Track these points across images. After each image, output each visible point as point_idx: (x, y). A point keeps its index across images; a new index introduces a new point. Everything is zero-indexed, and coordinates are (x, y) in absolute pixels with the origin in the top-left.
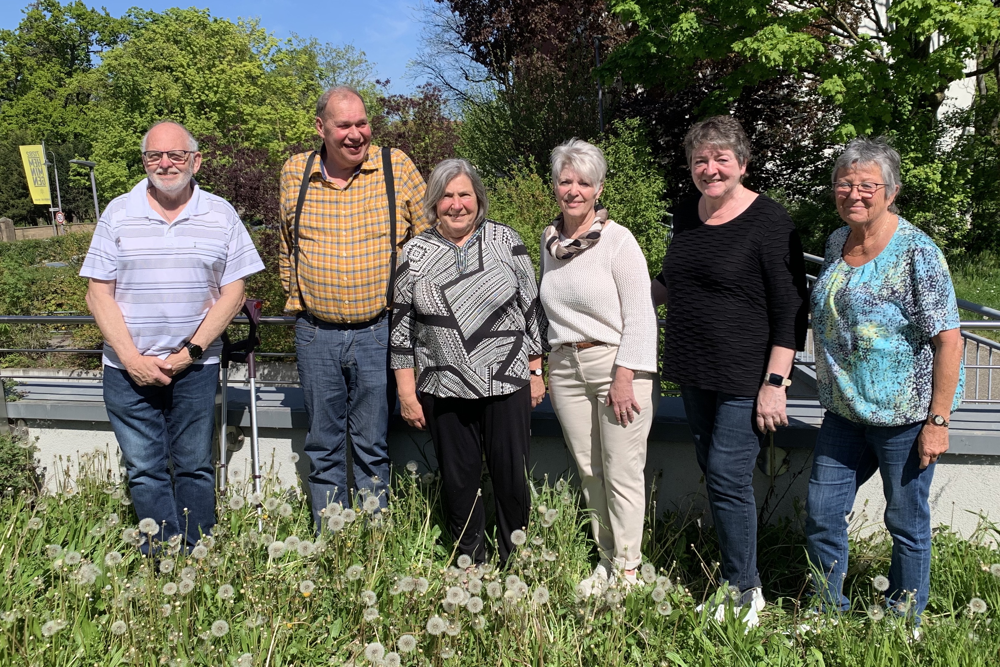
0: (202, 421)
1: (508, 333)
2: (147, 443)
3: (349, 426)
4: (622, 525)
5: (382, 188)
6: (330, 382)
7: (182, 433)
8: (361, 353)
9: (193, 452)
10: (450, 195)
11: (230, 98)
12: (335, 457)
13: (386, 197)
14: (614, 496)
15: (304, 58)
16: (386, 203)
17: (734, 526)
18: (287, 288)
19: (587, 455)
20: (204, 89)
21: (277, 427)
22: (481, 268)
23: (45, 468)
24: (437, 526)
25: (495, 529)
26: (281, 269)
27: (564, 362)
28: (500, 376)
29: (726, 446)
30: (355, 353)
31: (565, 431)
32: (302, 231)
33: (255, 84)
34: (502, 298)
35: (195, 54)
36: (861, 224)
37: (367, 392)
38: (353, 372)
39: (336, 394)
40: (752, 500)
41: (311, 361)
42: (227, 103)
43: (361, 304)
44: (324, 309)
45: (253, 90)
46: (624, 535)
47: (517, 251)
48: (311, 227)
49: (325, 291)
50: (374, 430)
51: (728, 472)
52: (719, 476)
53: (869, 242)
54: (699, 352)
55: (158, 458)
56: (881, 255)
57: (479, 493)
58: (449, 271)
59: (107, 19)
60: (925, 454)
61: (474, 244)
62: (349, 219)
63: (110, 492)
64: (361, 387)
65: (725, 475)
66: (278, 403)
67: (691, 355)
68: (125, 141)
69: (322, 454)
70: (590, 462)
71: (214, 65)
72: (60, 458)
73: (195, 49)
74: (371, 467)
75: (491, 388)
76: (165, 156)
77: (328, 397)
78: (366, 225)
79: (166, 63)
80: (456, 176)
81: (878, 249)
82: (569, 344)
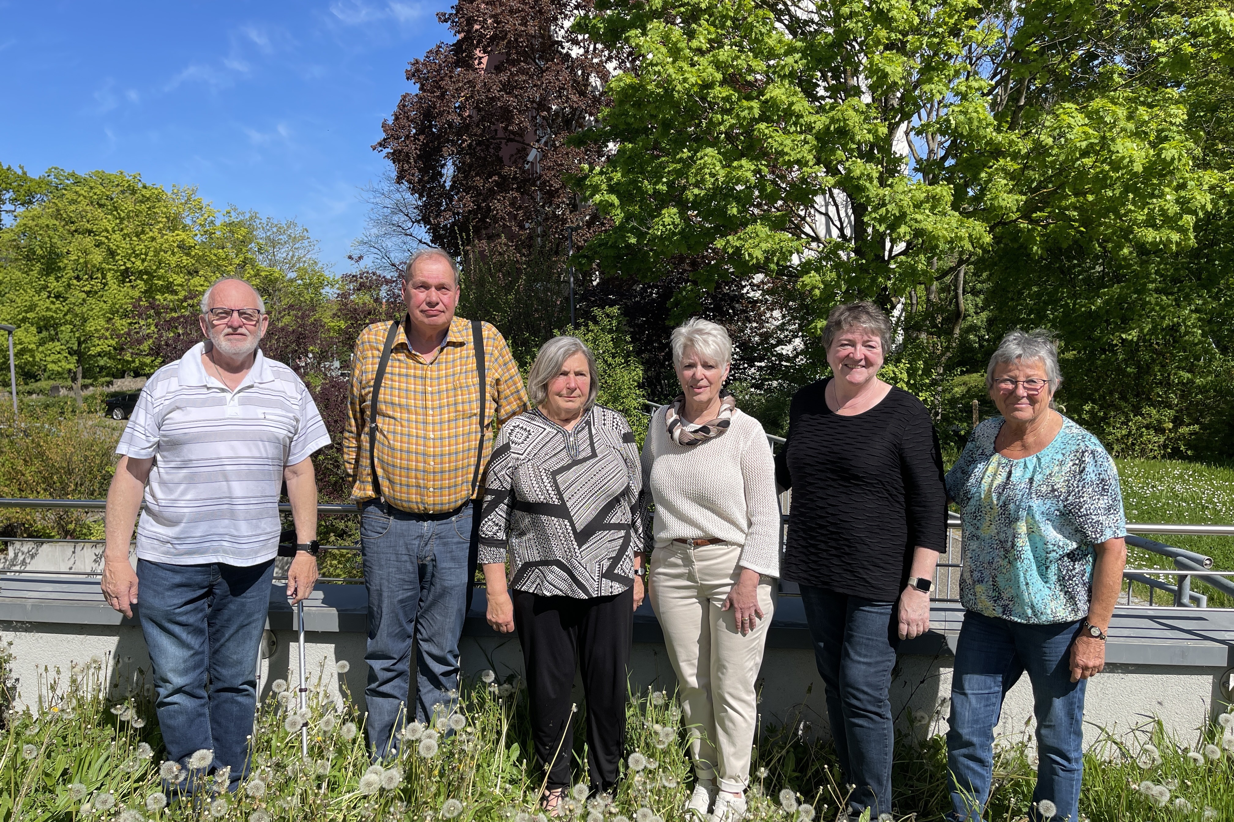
0: (254, 625)
1: (618, 527)
2: (187, 653)
3: (417, 630)
4: (733, 743)
5: (472, 363)
6: (404, 580)
7: (228, 640)
8: (441, 548)
9: (239, 662)
10: (565, 374)
11: (158, 268)
12: (400, 667)
13: (476, 373)
14: (726, 711)
15: (243, 231)
16: (477, 380)
17: (873, 745)
18: (350, 471)
19: (693, 664)
20: (130, 255)
21: (320, 630)
22: (594, 455)
23: (17, 680)
24: (516, 745)
25: (586, 747)
26: (345, 450)
27: (673, 560)
28: (609, 574)
29: (865, 656)
30: (434, 548)
31: (669, 637)
32: (382, 407)
33: (188, 254)
34: (617, 488)
35: (122, 220)
36: (1026, 422)
37: (444, 592)
38: (430, 569)
39: (409, 594)
40: (889, 715)
41: (382, 556)
42: (155, 271)
43: (446, 492)
44: (404, 496)
45: (186, 260)
46: (734, 754)
47: (627, 438)
48: (392, 403)
49: (408, 477)
50: (449, 636)
51: (869, 685)
52: (858, 690)
53: (1030, 439)
54: (834, 552)
55: (198, 671)
56: (1044, 451)
57: (574, 708)
58: (559, 456)
59: (24, 178)
60: (1077, 666)
61: (583, 429)
62: (436, 397)
63: (120, 712)
64: (438, 586)
65: (865, 689)
66: (319, 603)
67: (824, 555)
68: (36, 305)
69: (387, 663)
70: (695, 671)
71: (143, 232)
72: (46, 669)
73: (123, 215)
74: (441, 678)
75: (599, 588)
76: (236, 314)
77: (400, 597)
78: (456, 404)
79: (89, 226)
80: (574, 353)
81: (1041, 445)
82: (683, 541)
